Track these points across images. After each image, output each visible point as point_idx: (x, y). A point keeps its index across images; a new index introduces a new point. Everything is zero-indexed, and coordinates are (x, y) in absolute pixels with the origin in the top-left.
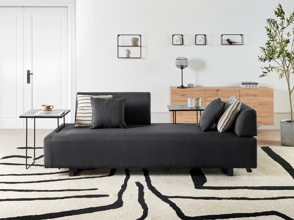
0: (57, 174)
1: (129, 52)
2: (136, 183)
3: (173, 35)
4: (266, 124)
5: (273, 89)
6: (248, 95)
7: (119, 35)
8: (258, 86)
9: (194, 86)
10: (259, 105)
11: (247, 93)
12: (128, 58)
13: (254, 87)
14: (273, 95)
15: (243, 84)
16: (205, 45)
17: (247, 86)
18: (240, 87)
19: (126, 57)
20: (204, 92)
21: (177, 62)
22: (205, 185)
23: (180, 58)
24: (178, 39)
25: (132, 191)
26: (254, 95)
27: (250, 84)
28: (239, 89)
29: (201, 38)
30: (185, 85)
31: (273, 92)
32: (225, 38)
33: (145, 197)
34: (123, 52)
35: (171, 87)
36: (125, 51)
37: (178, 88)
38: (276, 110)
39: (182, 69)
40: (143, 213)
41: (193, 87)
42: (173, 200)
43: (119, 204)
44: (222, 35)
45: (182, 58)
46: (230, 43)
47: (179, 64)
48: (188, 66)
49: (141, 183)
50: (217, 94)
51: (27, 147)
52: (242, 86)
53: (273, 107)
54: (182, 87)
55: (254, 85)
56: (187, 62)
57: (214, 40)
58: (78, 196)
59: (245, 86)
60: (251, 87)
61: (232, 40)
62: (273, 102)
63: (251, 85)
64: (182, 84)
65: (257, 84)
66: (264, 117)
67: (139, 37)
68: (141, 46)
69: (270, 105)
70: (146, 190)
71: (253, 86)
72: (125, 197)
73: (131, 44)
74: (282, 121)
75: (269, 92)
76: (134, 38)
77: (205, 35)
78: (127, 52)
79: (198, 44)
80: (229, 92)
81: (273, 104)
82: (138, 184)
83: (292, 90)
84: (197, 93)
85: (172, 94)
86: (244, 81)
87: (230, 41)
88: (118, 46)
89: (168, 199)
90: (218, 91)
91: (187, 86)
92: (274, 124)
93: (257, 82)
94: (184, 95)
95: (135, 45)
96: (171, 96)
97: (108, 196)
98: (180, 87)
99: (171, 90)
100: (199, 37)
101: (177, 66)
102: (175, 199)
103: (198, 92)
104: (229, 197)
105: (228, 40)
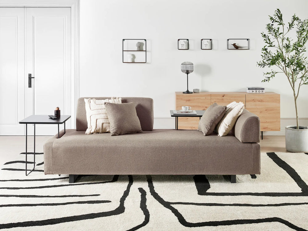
0: (60, 180)
1: (134, 57)
2: (139, 189)
3: (179, 40)
4: (272, 130)
5: (280, 95)
6: (254, 100)
7: (124, 40)
8: (264, 91)
9: (200, 91)
10: (266, 110)
11: (253, 99)
12: (133, 62)
13: (261, 92)
14: (280, 100)
15: (249, 89)
16: (211, 49)
17: (253, 91)
18: (246, 92)
19: (131, 62)
20: (209, 98)
21: (183, 67)
22: (208, 191)
23: (185, 62)
24: (184, 43)
25: (134, 197)
26: (260, 100)
27: (256, 89)
28: (245, 94)
29: (207, 42)
30: (191, 90)
31: (280, 97)
32: (231, 42)
33: (147, 203)
34: (128, 57)
35: (176, 92)
36: (130, 55)
37: (184, 93)
38: (282, 116)
39: (188, 74)
40: (145, 219)
41: (198, 93)
42: (175, 206)
43: (121, 210)
44: (228, 40)
45: (187, 63)
46: (237, 47)
47: (185, 69)
48: (193, 71)
49: (144, 189)
50: (222, 99)
51: (27, 152)
52: (248, 91)
53: (279, 113)
54: (188, 92)
55: (261, 90)
56: (193, 67)
57: (220, 44)
58: (80, 202)
59: (251, 91)
60: (258, 92)
61: (238, 44)
62: (280, 107)
63: (258, 91)
64: (188, 89)
65: (263, 89)
66: (271, 122)
67: (144, 42)
68: (146, 51)
69: (277, 111)
70: (149, 196)
71: (259, 91)
72: (127, 203)
73: (136, 49)
74: (287, 127)
75: (275, 98)
76: (139, 43)
77: (211, 40)
78: (132, 57)
79: (204, 49)
80: (235, 97)
81: (280, 110)
82: (141, 190)
83: (297, 96)
84: (202, 98)
85: (177, 99)
86: (251, 86)
87: (236, 46)
88: (123, 51)
89: (171, 205)
90: (223, 96)
91: (193, 91)
92: (281, 130)
93: (263, 87)
94: (190, 100)
95: (140, 49)
96: (177, 101)
97: (110, 202)
98: (186, 93)
99: (176, 96)
100: (205, 42)
101: (183, 71)
102: (177, 205)
103: (204, 98)
104: (232, 203)
105: (234, 45)
